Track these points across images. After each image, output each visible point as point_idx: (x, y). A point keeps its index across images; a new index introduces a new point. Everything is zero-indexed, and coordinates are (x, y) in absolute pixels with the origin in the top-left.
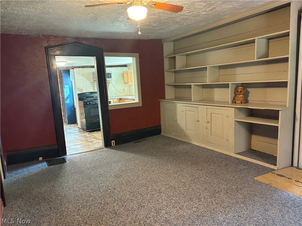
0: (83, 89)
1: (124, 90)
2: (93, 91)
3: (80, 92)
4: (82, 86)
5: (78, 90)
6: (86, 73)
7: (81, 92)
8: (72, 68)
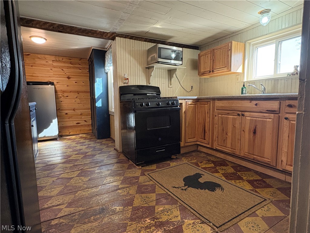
0: (129, 80)
1: (192, 88)
2: (145, 84)
3: (124, 83)
4: (127, 73)
5: (120, 81)
6: (136, 49)
7: (125, 85)
8: (112, 37)
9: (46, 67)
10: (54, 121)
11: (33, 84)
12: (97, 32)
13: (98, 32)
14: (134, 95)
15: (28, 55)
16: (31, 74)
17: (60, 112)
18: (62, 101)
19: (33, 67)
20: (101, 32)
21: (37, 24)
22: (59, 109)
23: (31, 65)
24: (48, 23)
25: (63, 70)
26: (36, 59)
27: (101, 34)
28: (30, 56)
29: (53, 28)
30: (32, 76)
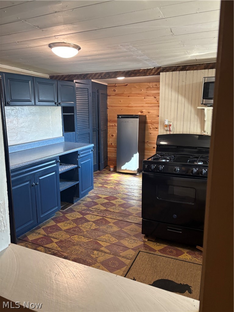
8: (157, 73)
9: (140, 96)
10: (135, 155)
11: (122, 117)
12: (140, 71)
13: (142, 71)
14: (177, 147)
15: (127, 85)
16: (127, 105)
17: (148, 145)
18: (151, 134)
19: (129, 97)
20: (145, 70)
21: (90, 76)
22: (148, 142)
23: (128, 95)
24: (98, 73)
25: (155, 98)
26: (132, 89)
27: (144, 73)
28: (128, 86)
29: (101, 77)
30: (128, 107)
